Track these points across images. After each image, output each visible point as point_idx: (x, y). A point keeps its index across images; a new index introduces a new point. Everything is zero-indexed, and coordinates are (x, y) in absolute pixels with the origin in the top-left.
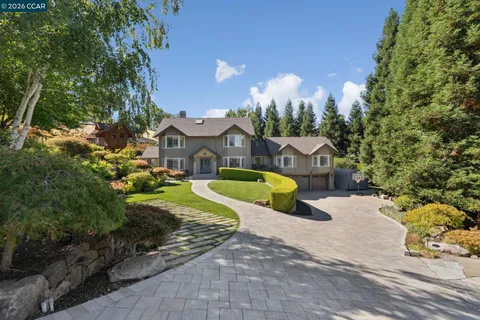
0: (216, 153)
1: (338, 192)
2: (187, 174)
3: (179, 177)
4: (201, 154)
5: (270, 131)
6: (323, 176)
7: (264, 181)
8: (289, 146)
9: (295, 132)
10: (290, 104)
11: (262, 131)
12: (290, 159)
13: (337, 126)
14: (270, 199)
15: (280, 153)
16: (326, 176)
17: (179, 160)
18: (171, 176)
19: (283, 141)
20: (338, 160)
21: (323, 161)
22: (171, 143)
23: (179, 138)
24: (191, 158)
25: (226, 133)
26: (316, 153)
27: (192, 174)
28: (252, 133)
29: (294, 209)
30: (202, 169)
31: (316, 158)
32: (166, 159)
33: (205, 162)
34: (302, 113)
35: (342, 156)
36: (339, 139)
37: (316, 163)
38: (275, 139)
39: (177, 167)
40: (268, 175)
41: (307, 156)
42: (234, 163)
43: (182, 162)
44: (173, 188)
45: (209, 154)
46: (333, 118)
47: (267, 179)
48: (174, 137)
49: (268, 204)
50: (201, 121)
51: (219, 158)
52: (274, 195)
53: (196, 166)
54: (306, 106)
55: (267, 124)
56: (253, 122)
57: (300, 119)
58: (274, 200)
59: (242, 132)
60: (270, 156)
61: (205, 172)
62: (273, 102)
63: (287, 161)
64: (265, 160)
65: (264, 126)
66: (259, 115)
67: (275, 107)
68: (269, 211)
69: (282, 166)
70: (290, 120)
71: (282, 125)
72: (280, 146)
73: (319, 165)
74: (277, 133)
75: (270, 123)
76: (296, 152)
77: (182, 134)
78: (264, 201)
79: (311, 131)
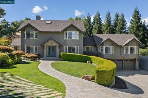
0: (59, 43)
1: (142, 71)
2: (39, 57)
3: (33, 58)
4: (49, 43)
5: (96, 31)
6: (131, 60)
7: (91, 62)
8: (109, 39)
9: (112, 31)
10: (109, 14)
11: (91, 31)
12: (109, 48)
13: (141, 28)
14: (95, 75)
15: (103, 44)
16: (134, 60)
17: (34, 47)
18: (28, 58)
19: (104, 37)
20: (142, 50)
21: (132, 50)
22: (29, 35)
23: (34, 32)
24: (42, 46)
25: (66, 30)
26: (127, 45)
27: (43, 56)
28: (84, 30)
29: (114, 83)
30: (49, 53)
31: (127, 49)
32: (25, 46)
33: (52, 49)
34: (117, 20)
35: (144, 48)
36: (142, 37)
37: (127, 52)
38: (100, 36)
39: (33, 52)
40: (93, 58)
41: (121, 46)
42: (71, 50)
43: (36, 48)
44: (26, 65)
45: (54, 44)
46: (138, 23)
47: (93, 61)
48: (31, 32)
49: (93, 79)
50: (49, 22)
51: (61, 46)
52: (98, 72)
53: (46, 51)
54: (120, 15)
55: (94, 27)
56: (85, 26)
57: (116, 24)
58: (97, 76)
59: (77, 30)
60: (96, 46)
61: (51, 55)
62: (98, 13)
63: (107, 49)
64: (92, 49)
65: (92, 28)
66: (89, 21)
67: (99, 16)
68: (94, 84)
69: (104, 53)
70: (109, 24)
71: (104, 28)
72: (102, 40)
73: (129, 53)
74: (100, 32)
75: (96, 26)
76: (114, 44)
77: (36, 30)
78: (90, 76)
79: (122, 31)
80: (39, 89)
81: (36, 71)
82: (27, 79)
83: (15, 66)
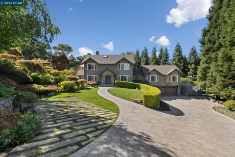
0: (113, 73)
1: (184, 97)
2: (98, 84)
3: (94, 85)
4: (106, 73)
5: (144, 63)
6: (173, 87)
7: (140, 89)
8: (154, 70)
9: (157, 63)
10: (155, 48)
11: (139, 63)
12: (155, 77)
13: (182, 60)
14: (143, 99)
15: (149, 74)
16: (176, 87)
17: (94, 76)
18: (89, 85)
19: (150, 68)
20: (182, 79)
21: (174, 79)
22: (90, 67)
23: (94, 64)
24: (101, 76)
25: (119, 62)
26: (170, 74)
27: (101, 84)
28: (134, 62)
29: (158, 106)
30: (106, 81)
31: (170, 78)
32: (87, 75)
33: (108, 77)
34: (161, 54)
35: (184, 77)
36: (183, 67)
37: (170, 80)
38: (147, 67)
39: (93, 80)
40: (142, 85)
41: (165, 75)
42: (123, 78)
43: (96, 77)
44: (89, 90)
45: (110, 74)
46: (179, 55)
47: (141, 87)
48: (92, 64)
49: (141, 102)
50: (106, 56)
51: (115, 76)
52: (145, 96)
53: (103, 80)
54: (164, 49)
55: (142, 59)
56: (135, 59)
57: (160, 57)
58: (145, 100)
59: (128, 62)
60: (144, 75)
61: (108, 83)
62: (145, 48)
63: (153, 78)
64: (140, 78)
65: (141, 61)
66: (138, 55)
67: (146, 50)
68: (142, 107)
69: (150, 81)
70: (154, 57)
71: (150, 60)
72: (149, 70)
73: (172, 81)
74: (147, 64)
75: (144, 59)
76: (159, 73)
77: (95, 62)
78: (139, 100)
79: (166, 62)
80: (99, 110)
81: (96, 95)
82: (89, 101)
83: (80, 91)
